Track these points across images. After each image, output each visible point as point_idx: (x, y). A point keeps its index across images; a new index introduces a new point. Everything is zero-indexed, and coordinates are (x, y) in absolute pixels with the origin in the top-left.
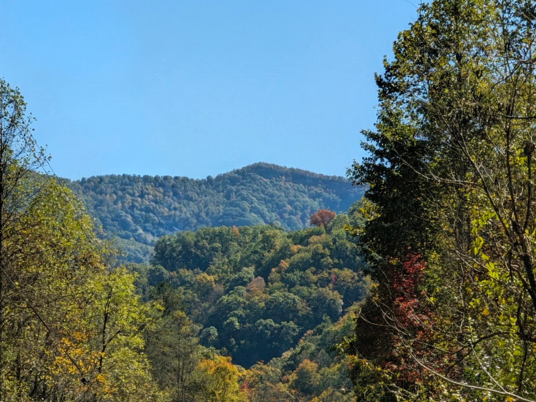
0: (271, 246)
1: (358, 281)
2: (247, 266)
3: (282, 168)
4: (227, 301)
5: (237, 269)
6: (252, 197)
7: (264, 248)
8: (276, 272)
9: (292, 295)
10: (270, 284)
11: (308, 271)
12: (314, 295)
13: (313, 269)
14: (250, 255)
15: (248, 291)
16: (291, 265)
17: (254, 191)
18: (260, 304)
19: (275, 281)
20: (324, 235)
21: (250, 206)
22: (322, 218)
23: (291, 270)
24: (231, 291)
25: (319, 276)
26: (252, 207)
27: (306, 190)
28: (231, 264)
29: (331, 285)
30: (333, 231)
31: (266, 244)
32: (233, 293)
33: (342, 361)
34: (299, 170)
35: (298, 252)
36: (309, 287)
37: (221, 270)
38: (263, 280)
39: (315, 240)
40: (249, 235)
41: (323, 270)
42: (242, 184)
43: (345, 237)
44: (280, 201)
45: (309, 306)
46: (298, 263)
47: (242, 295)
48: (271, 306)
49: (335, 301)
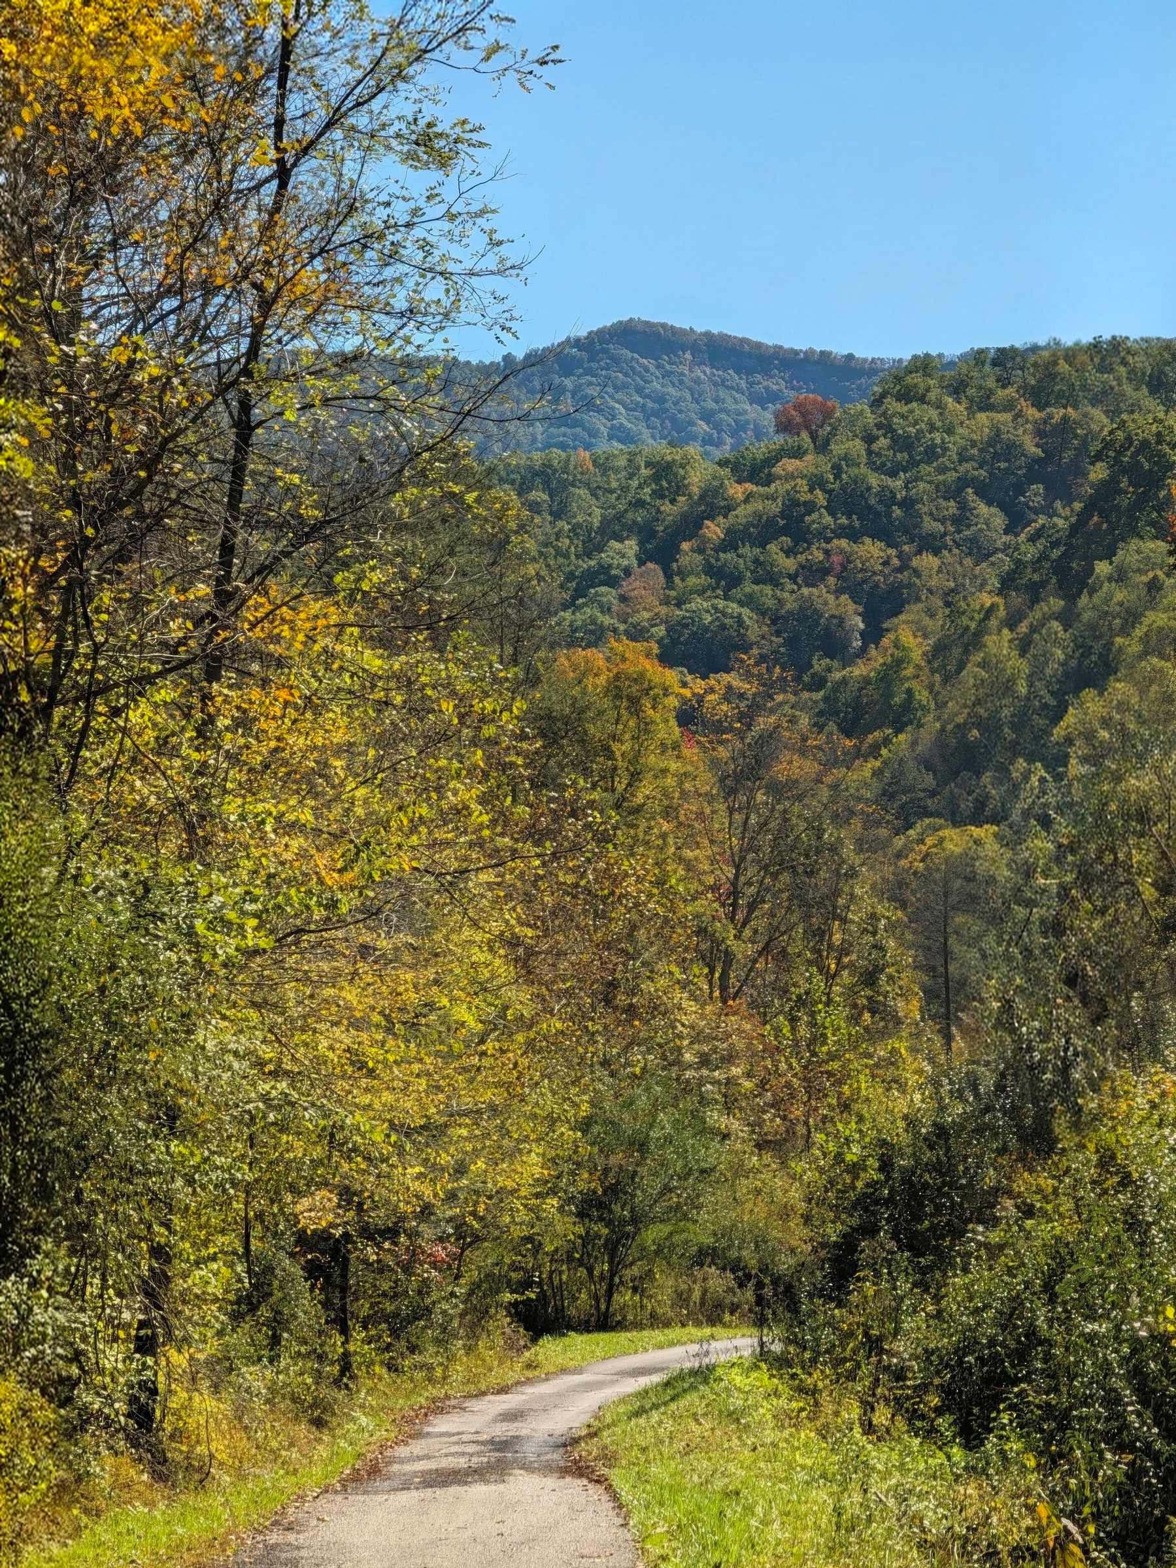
0: (678, 487)
1: (900, 570)
2: (621, 540)
3: (683, 332)
4: (571, 626)
5: (592, 548)
6: (612, 404)
7: (659, 494)
8: (693, 550)
9: (733, 608)
10: (677, 580)
11: (772, 547)
12: (788, 606)
13: (786, 540)
14: (626, 511)
15: (623, 599)
16: (728, 532)
17: (615, 387)
18: (653, 630)
19: (691, 572)
20: (809, 458)
21: (609, 424)
22: (803, 415)
23: (731, 542)
24: (581, 601)
25: (801, 558)
26: (612, 428)
27: (743, 384)
28: (576, 534)
29: (831, 580)
30: (832, 447)
31: (665, 484)
32: (585, 605)
33: (884, 752)
34: (725, 337)
35: (746, 500)
36: (776, 586)
37: (552, 550)
38: (661, 574)
39: (790, 469)
40: (616, 471)
41: (810, 544)
42: (589, 372)
43: (864, 460)
44: (680, 412)
45: (778, 633)
46: (747, 526)
47: (609, 609)
48: (681, 634)
49: (841, 620)
